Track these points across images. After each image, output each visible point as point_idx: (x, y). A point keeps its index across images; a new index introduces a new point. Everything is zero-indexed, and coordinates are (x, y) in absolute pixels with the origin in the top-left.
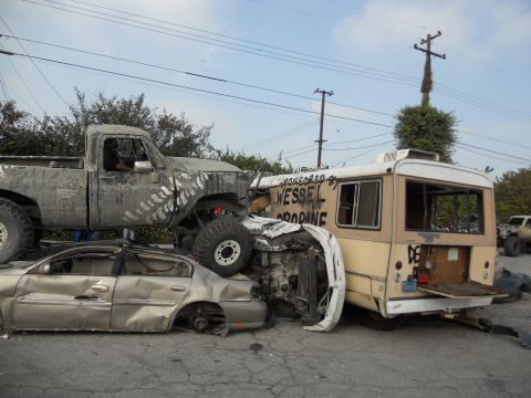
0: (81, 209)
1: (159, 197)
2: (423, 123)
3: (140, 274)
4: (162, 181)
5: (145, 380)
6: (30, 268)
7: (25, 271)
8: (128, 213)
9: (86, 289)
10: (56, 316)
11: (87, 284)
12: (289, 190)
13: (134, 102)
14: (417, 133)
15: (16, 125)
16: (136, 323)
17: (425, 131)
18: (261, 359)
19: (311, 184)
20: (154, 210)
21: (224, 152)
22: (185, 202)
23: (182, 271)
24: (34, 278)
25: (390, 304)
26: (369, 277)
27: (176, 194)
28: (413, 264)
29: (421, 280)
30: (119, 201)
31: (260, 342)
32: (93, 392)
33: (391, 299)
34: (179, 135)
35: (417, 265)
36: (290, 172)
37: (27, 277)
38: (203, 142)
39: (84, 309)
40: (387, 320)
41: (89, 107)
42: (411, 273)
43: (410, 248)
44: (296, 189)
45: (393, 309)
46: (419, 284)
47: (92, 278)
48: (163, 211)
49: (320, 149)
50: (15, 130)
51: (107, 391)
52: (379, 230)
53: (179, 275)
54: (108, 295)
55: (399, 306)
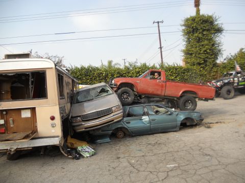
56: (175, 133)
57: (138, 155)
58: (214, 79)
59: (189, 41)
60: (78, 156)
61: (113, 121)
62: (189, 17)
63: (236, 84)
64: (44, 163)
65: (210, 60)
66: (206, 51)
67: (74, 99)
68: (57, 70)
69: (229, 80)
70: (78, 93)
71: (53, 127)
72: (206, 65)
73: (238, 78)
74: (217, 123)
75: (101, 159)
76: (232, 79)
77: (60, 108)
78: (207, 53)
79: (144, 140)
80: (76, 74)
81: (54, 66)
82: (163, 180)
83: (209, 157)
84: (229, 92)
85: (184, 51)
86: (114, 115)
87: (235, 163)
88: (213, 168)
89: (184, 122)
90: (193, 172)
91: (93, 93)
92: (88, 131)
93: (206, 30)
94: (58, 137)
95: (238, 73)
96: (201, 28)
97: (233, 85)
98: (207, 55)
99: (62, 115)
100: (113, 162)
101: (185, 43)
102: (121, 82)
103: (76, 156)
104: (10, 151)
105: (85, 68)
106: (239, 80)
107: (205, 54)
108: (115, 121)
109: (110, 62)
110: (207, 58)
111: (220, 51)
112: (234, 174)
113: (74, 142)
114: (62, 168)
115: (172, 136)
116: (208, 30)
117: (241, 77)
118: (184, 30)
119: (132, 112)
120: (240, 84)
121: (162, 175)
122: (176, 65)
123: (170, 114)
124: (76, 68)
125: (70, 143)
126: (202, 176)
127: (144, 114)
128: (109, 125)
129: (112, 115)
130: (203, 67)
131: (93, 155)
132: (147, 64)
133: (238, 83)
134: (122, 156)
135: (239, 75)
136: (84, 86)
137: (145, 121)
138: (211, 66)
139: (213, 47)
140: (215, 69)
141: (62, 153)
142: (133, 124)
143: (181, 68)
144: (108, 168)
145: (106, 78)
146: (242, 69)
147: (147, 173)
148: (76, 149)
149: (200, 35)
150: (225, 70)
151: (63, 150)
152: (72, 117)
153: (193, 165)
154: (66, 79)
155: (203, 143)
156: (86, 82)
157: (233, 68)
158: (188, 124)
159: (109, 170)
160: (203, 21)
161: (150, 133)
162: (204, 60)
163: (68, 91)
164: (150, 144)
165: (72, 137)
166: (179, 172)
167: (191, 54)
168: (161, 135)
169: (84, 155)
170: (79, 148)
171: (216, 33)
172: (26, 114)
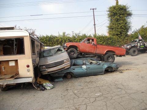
49: (95, 27)
56: (101, 75)
57: (79, 88)
58: (126, 44)
59: (111, 21)
60: (44, 89)
61: (64, 68)
62: (112, 6)
63: (138, 47)
64: (23, 93)
65: (124, 33)
66: (121, 27)
67: (41, 55)
68: (31, 37)
69: (134, 45)
70: (44, 51)
71: (28, 71)
72: (121, 36)
73: (140, 44)
74: (126, 70)
75: (57, 90)
76: (136, 44)
77: (32, 60)
78: (122, 28)
79: (83, 79)
80: (43, 40)
81: (28, 35)
82: (92, 102)
83: (120, 89)
84: (134, 51)
85: (108, 27)
86: (65, 65)
87: (135, 93)
88: (122, 96)
89: (107, 69)
90: (110, 98)
91: (53, 52)
92: (50, 74)
93: (121, 14)
94: (31, 77)
95: (140, 40)
96: (119, 13)
97: (137, 47)
98: (122, 29)
99: (33, 64)
100: (64, 92)
101: (109, 22)
102: (70, 45)
103: (42, 89)
104: (3, 85)
105: (48, 36)
106: (140, 45)
107: (121, 29)
108: (66, 68)
109: (64, 33)
110: (122, 31)
111: (130, 27)
112: (134, 99)
113: (41, 81)
114: (34, 95)
115: (99, 77)
116: (123, 14)
117: (142, 43)
118: (108, 14)
119: (76, 63)
120: (141, 47)
121: (92, 100)
122: (103, 35)
123: (99, 65)
124: (43, 36)
125: (39, 81)
126: (116, 100)
127: (83, 64)
128: (62, 70)
129: (64, 64)
130: (119, 37)
131: (52, 88)
132: (86, 35)
133: (140, 46)
134: (69, 89)
135: (141, 42)
136: (48, 47)
137: (84, 69)
138: (124, 36)
139: (126, 25)
140: (126, 38)
141: (34, 87)
142: (77, 70)
143: (106, 37)
144: (61, 96)
145: (61, 42)
146: (142, 38)
147: (84, 98)
148: (42, 85)
149: (118, 17)
150: (133, 39)
151: (35, 85)
152: (40, 66)
153: (110, 94)
154: (36, 43)
155: (117, 82)
156: (49, 45)
157: (137, 37)
158: (109, 70)
159: (61, 97)
160: (120, 9)
161: (87, 75)
162: (120, 33)
163: (38, 50)
164: (86, 82)
165: (40, 78)
166: (102, 98)
167: (113, 29)
168: (93, 76)
169: (47, 88)
170: (44, 84)
171: (128, 16)
172: (12, 64)
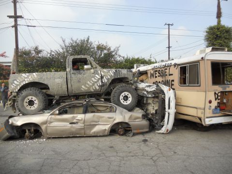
0: (65, 87)
1: (95, 79)
2: (218, 33)
3: (94, 112)
4: (96, 73)
5: (99, 155)
6: (51, 113)
7: (50, 114)
8: (83, 86)
9: (73, 120)
10: (63, 131)
11: (74, 118)
12: (156, 71)
13: (86, 40)
14: (216, 38)
15: (40, 55)
16: (94, 132)
17: (220, 37)
18: (147, 145)
19: (166, 68)
20: (93, 84)
21: (126, 57)
22: (106, 81)
23: (111, 110)
24: (53, 116)
25: (207, 120)
26: (196, 108)
27: (102, 77)
28: (217, 101)
29: (222, 108)
30: (79, 82)
31: (147, 139)
32: (79, 161)
33: (207, 118)
34: (105, 52)
35: (219, 101)
36: (156, 62)
37: (50, 116)
38: (116, 54)
39: (73, 128)
40: (206, 127)
41: (67, 44)
42: (216, 105)
43: (215, 93)
44: (159, 71)
45: (208, 122)
46: (221, 110)
47: (75, 115)
48: (97, 85)
49: (169, 51)
50: (40, 57)
51: (84, 160)
52: (200, 86)
53: (111, 111)
54: (82, 122)
55: (211, 120)
116: (228, 39)
